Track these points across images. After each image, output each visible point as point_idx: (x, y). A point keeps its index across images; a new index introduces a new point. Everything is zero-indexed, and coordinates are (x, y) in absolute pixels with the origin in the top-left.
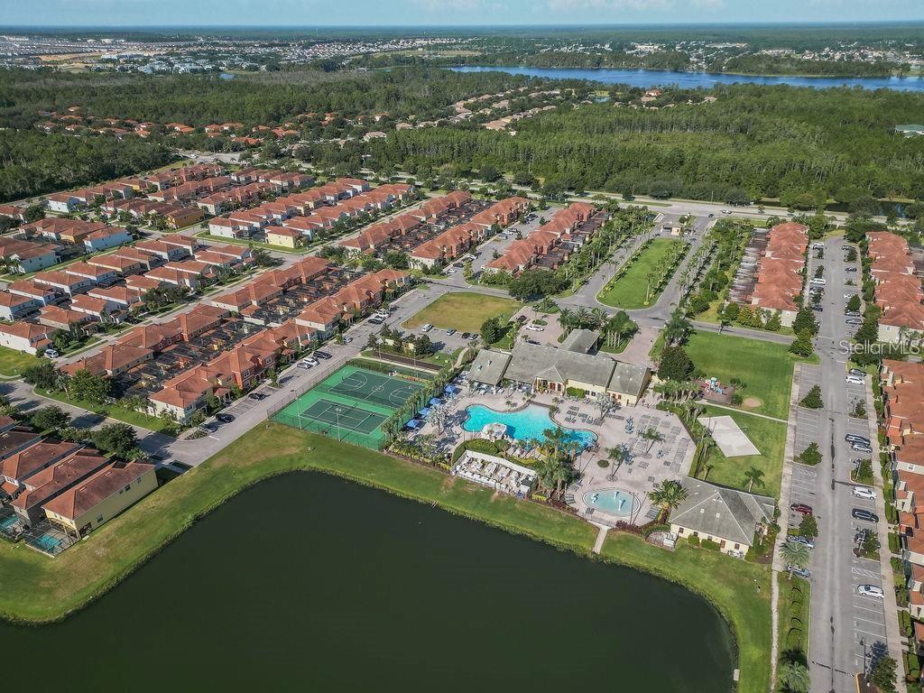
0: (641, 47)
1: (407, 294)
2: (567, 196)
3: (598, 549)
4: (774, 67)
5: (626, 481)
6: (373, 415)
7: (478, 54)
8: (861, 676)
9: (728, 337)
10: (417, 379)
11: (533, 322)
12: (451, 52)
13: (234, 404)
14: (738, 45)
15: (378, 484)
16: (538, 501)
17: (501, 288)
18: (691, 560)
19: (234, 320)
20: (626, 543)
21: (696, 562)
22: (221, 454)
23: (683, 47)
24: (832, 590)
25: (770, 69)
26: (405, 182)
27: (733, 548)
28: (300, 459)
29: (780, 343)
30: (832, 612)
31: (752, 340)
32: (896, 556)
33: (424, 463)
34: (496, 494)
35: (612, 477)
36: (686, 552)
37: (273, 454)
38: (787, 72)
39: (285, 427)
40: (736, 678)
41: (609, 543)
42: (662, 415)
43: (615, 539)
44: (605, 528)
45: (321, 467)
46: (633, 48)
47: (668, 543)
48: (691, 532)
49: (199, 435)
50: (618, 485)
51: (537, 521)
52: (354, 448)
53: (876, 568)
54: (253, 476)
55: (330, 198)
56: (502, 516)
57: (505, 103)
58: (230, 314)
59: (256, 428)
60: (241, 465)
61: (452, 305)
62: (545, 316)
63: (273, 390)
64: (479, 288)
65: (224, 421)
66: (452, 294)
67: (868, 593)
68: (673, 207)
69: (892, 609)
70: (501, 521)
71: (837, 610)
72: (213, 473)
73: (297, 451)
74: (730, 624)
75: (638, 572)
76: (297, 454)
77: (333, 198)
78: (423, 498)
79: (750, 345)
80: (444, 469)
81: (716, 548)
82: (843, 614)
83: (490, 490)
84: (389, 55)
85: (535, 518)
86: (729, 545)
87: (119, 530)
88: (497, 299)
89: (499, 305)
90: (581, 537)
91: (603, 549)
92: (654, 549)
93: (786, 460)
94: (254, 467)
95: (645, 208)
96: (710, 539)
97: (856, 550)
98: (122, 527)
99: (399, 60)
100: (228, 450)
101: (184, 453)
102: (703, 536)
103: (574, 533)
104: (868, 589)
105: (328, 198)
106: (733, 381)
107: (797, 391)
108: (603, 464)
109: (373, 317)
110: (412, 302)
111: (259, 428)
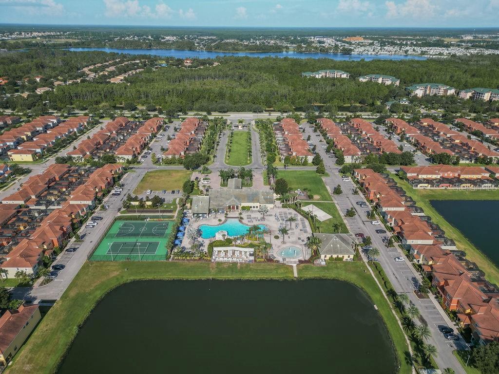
0: (168, 38)
1: (125, 176)
2: (179, 115)
3: (296, 275)
4: (235, 48)
5: (290, 242)
6: (150, 243)
7: (76, 41)
8: (415, 291)
9: (291, 171)
10: (162, 219)
11: (203, 179)
12: (60, 40)
13: (58, 258)
14: (213, 38)
15: (175, 277)
16: (260, 262)
17: (176, 165)
18: (334, 267)
19: (25, 209)
20: (306, 268)
21: (337, 268)
22: (70, 288)
23: (189, 38)
24: (387, 263)
25: (234, 49)
26: (83, 115)
27: (347, 258)
28: (122, 277)
29: (312, 170)
30: (392, 271)
31: (300, 171)
32: (399, 244)
33: (194, 260)
34: (239, 264)
35: (284, 242)
36: (331, 265)
37: (104, 279)
38: (241, 50)
39: (102, 262)
40: (377, 308)
41: (299, 271)
42: (286, 210)
43: (301, 268)
44: (295, 265)
45: (138, 278)
46: (164, 39)
47: (323, 263)
48: (330, 256)
49: (48, 281)
50: (288, 245)
51: (264, 271)
52: (151, 263)
53: (396, 250)
54: (99, 294)
55: (39, 129)
56: (247, 273)
57: (112, 68)
58: (20, 206)
59: (83, 268)
60: (88, 290)
61: (155, 178)
62: (207, 176)
63: (79, 244)
64: (163, 167)
65: (59, 269)
66: (150, 172)
67: (399, 260)
68: (231, 116)
69: (409, 264)
70: (248, 276)
71: (393, 270)
72: (72, 299)
73: (118, 273)
74: (362, 289)
75: (317, 279)
76: (119, 275)
77: (41, 129)
78: (204, 277)
79: (300, 173)
80: (207, 260)
81: (341, 259)
82: (396, 271)
83: (235, 264)
84: (19, 41)
85: (262, 270)
86: (346, 257)
87: (31, 351)
88: (177, 171)
89: (180, 174)
90: (286, 272)
91: (298, 274)
92: (318, 268)
93: (343, 217)
94: (96, 289)
95: (222, 118)
96: (338, 257)
97: (386, 246)
98: (33, 348)
99: (28, 45)
100: (73, 284)
101: (44, 294)
102: (335, 256)
103: (283, 271)
104: (399, 259)
105: (38, 129)
106: (304, 190)
107: (330, 189)
108: (277, 237)
109: (113, 192)
110: (131, 181)
111: (85, 267)
